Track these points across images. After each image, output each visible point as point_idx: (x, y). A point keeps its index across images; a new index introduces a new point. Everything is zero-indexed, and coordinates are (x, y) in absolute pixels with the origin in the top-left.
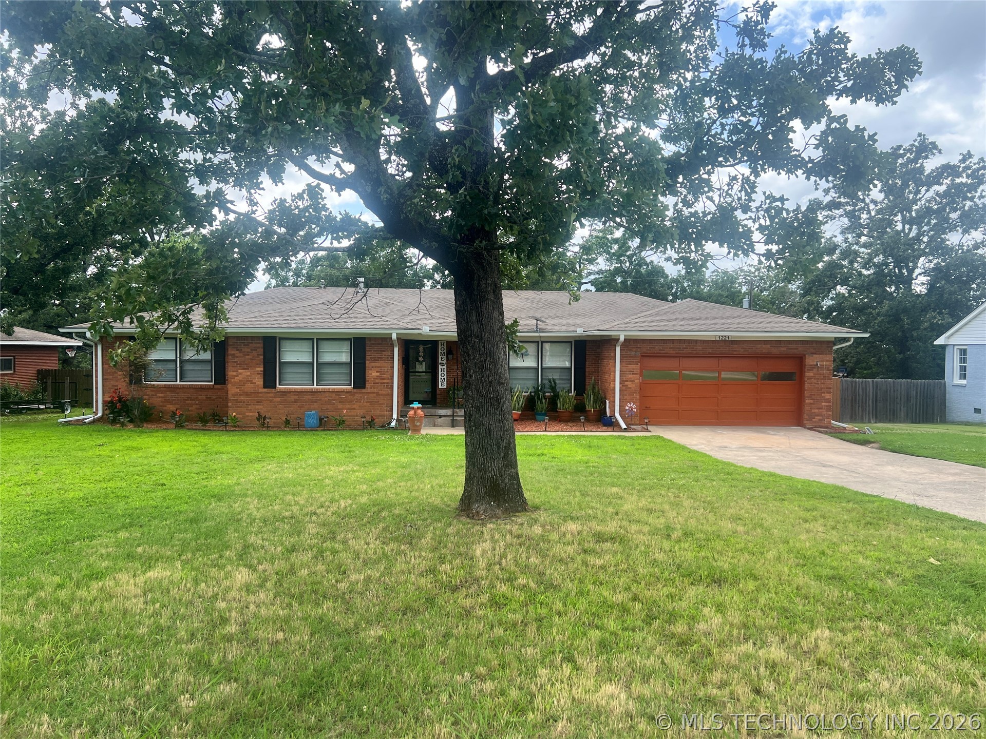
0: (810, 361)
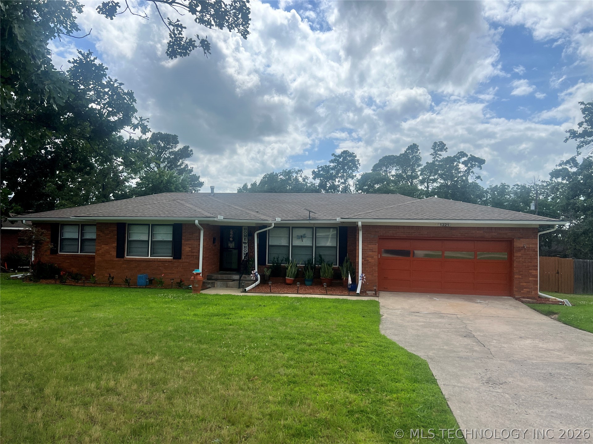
0: (518, 244)
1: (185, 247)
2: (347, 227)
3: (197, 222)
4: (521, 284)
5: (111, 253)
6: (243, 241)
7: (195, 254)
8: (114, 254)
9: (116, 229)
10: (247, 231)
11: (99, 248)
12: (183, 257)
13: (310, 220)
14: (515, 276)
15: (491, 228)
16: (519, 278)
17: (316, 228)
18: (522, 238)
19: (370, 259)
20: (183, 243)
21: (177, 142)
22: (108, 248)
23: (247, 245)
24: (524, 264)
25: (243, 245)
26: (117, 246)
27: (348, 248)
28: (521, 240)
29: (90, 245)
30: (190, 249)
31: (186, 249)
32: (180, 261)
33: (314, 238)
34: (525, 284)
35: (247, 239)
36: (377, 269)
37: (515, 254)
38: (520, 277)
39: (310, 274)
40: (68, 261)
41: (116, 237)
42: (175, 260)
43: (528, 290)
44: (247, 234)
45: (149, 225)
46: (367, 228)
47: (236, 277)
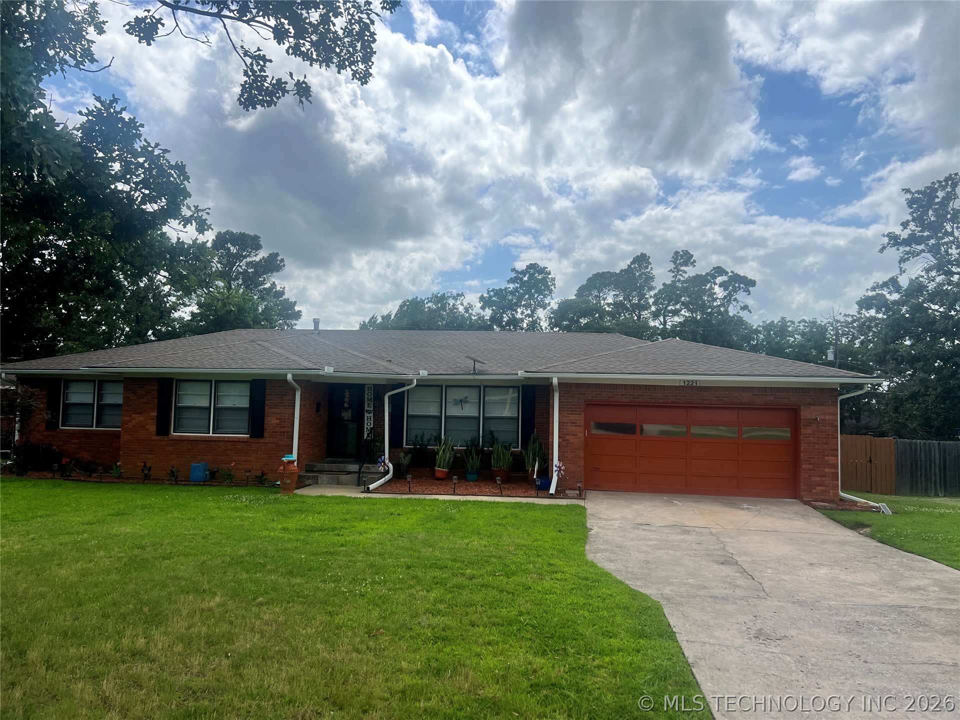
0: (806, 414)
1: (269, 419)
2: (534, 386)
3: (289, 377)
4: (813, 479)
5: (147, 427)
6: (366, 408)
7: (286, 429)
8: (153, 428)
9: (156, 387)
10: (372, 392)
11: (128, 418)
12: (266, 434)
13: (475, 374)
14: (804, 466)
15: (765, 389)
16: (809, 470)
17: (485, 387)
18: (814, 405)
19: (571, 438)
20: (266, 411)
21: (258, 247)
22: (142, 419)
23: (372, 415)
24: (817, 446)
25: (366, 415)
26: (158, 417)
27: (536, 420)
28: (812, 407)
29: (112, 415)
30: (278, 422)
31: (271, 421)
32: (261, 440)
33: (482, 403)
34: (818, 479)
35: (372, 405)
36: (582, 455)
37: (803, 431)
38: (811, 467)
39: (474, 462)
40: (76, 441)
41: (156, 401)
42: (253, 440)
43: (824, 488)
44: (372, 396)
45: (211, 381)
46: (567, 387)
47: (354, 467)
